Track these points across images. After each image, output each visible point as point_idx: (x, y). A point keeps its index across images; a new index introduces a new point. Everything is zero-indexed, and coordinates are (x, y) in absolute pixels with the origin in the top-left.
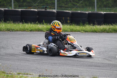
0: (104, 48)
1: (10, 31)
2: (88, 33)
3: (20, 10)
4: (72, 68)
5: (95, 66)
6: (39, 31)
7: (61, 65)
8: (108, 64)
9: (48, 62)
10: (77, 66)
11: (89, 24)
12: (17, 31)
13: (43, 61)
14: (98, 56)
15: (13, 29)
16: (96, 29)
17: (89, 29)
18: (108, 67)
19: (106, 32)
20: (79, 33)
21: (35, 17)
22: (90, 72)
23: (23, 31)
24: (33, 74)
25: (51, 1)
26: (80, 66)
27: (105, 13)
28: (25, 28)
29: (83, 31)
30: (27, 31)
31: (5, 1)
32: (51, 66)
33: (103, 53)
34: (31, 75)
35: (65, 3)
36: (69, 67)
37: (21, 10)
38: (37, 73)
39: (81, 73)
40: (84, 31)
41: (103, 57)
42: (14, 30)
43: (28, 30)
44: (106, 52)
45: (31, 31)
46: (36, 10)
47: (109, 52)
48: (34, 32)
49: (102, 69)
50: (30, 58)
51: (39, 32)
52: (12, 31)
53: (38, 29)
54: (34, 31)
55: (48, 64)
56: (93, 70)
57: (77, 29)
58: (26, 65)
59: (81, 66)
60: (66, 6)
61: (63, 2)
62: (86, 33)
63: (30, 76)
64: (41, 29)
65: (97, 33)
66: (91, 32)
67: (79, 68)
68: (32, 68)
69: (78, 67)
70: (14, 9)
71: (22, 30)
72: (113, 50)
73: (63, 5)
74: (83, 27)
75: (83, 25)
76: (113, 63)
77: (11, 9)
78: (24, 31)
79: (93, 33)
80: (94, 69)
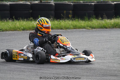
2: (95, 29)
17: (97, 24)
19: (118, 27)
20: (84, 29)
21: (28, 12)
40: (90, 27)
57: (81, 25)
62: (93, 29)
65: (107, 29)
66: (99, 28)
74: (89, 22)
79: (101, 29)
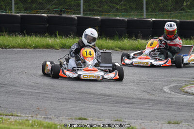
0: (147, 75)
1: (3, 48)
3: (19, 14)
4: (88, 105)
5: (126, 103)
6: (47, 48)
7: (72, 101)
8: (148, 100)
9: (52, 96)
10: (97, 102)
11: (130, 37)
12: (14, 47)
13: (45, 95)
14: (135, 88)
15: (6, 44)
16: (139, 46)
18: (146, 104)
22: (116, 112)
23: (23, 48)
24: (22, 115)
25: (76, 2)
26: (103, 103)
27: (154, 19)
28: (27, 43)
29: (118, 49)
30: (29, 49)
31: (3, 1)
32: (56, 102)
33: (143, 83)
34: (18, 116)
35: (99, 5)
36: (85, 104)
37: (21, 15)
38: (28, 113)
39: (99, 113)
41: (143, 89)
42: (8, 46)
43: (30, 46)
44: (148, 81)
45: (35, 47)
46: (45, 15)
47: (154, 81)
48: (40, 50)
49: (137, 108)
50: (26, 90)
51: (49, 50)
52: (5, 48)
53: (47, 45)
54: (40, 48)
55: (52, 99)
56: (121, 109)
58: (16, 102)
59: (105, 103)
60: (100, 9)
61: (95, 3)
63: (12, 117)
64: (51, 45)
67: (101, 105)
68: (24, 106)
69: (99, 105)
70: (15, 14)
71: (21, 47)
72: (161, 77)
73: (95, 8)
75: (119, 39)
76: (156, 98)
77: (10, 14)
78: (25, 48)
80: (123, 107)
